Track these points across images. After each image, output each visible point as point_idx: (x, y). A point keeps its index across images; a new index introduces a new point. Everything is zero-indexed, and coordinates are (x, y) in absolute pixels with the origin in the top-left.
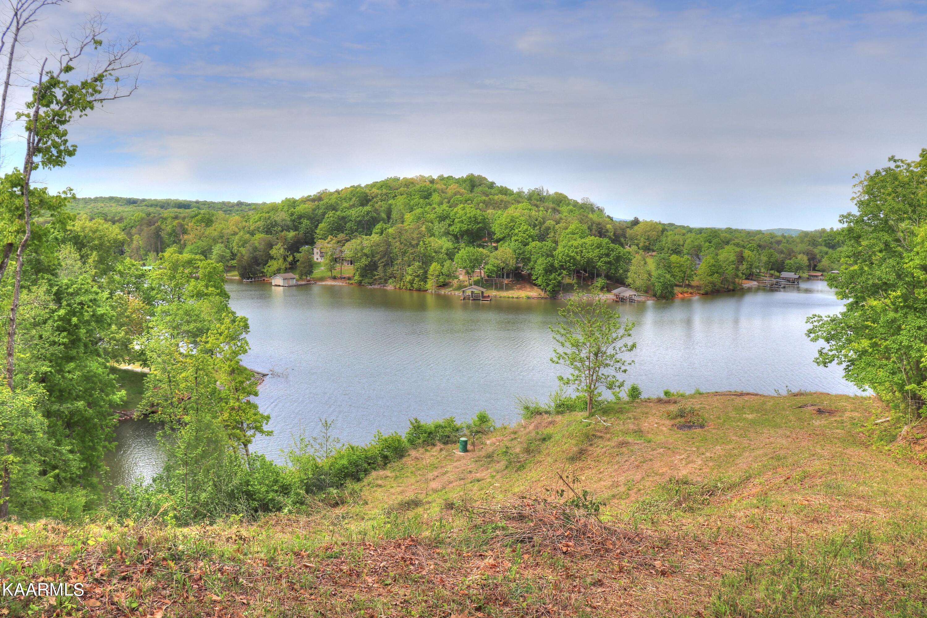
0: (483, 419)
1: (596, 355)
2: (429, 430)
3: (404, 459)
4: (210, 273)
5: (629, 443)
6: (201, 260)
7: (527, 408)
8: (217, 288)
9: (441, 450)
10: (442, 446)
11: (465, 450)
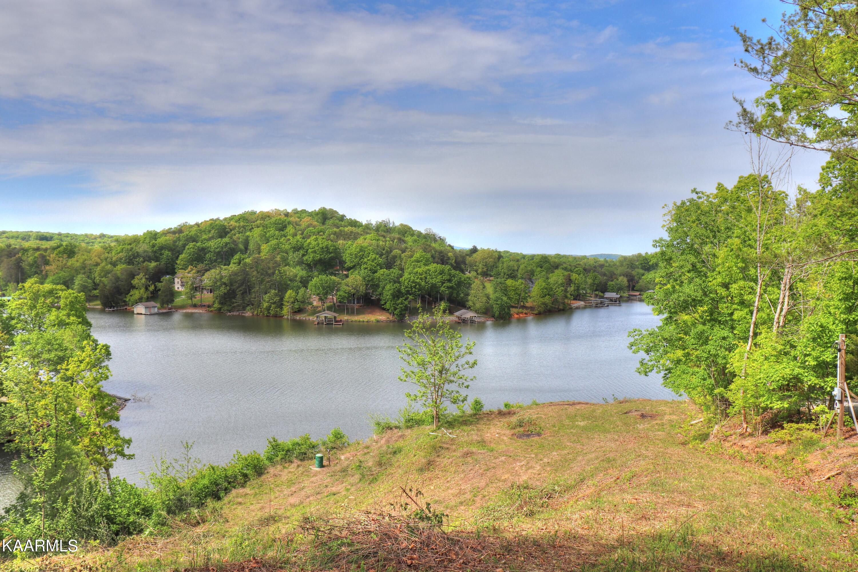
0: (338, 436)
1: (441, 372)
2: (286, 448)
3: (263, 477)
4: (71, 302)
5: (473, 453)
6: (62, 290)
7: (378, 424)
8: (78, 317)
9: (298, 466)
10: (299, 463)
11: (322, 466)
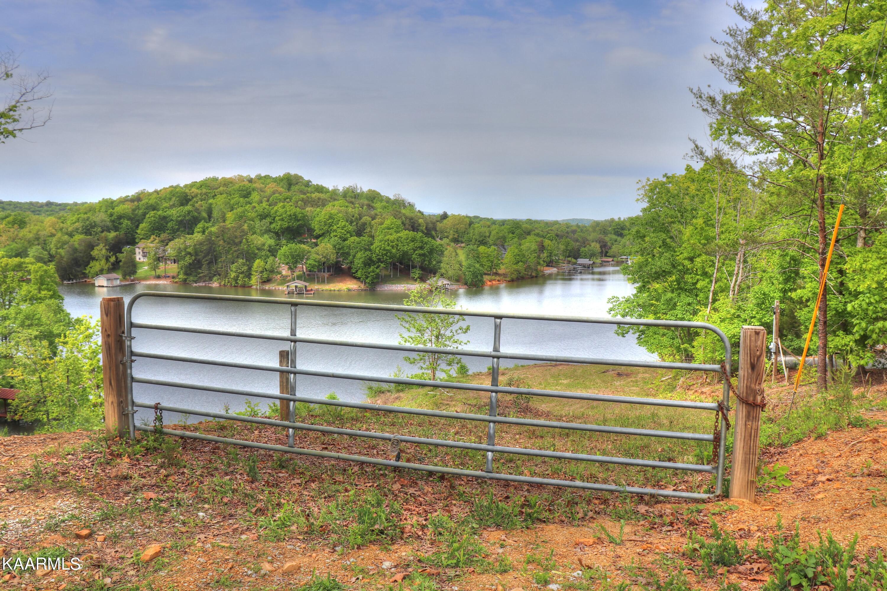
1: (437, 337)
4: (41, 276)
7: (371, 388)
8: (49, 290)
